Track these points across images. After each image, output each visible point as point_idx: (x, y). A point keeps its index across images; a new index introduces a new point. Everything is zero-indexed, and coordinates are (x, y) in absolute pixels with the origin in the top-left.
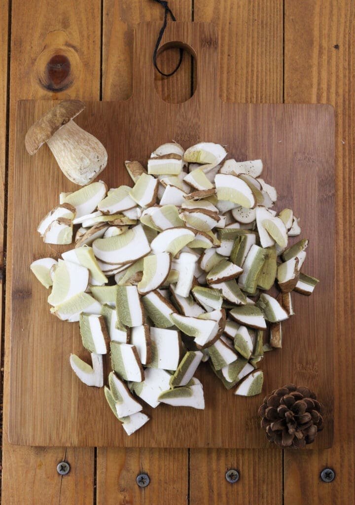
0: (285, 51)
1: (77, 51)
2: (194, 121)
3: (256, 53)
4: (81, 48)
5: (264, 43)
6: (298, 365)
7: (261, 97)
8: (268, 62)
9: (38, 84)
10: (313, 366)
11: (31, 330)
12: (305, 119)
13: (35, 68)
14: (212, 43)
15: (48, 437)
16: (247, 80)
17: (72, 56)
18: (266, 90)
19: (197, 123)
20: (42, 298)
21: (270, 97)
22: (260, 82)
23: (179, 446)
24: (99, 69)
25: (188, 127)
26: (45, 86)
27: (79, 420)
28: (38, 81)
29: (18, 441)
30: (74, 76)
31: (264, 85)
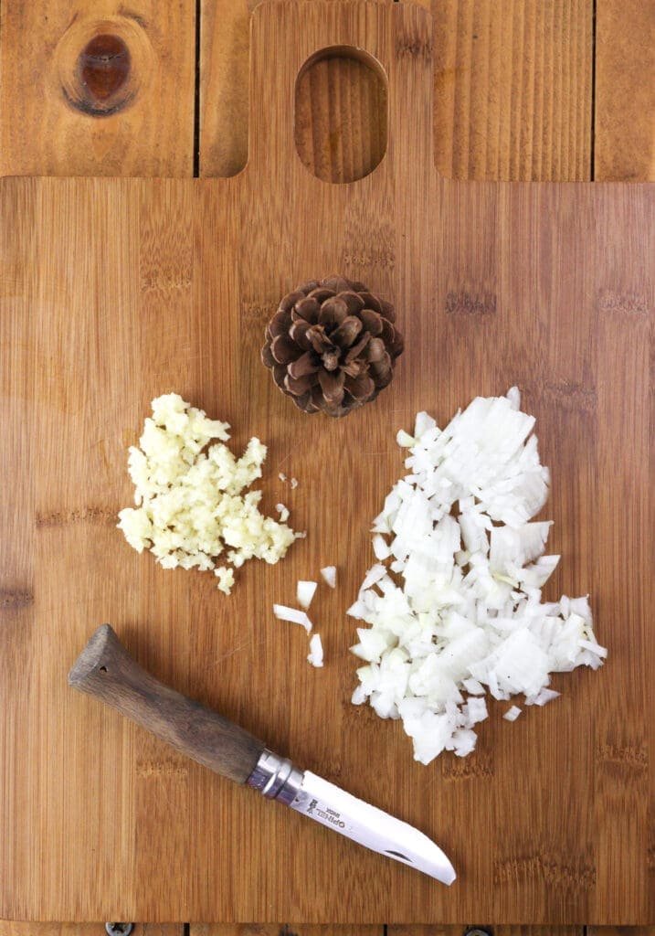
0: (597, 27)
1: (144, 25)
2: (382, 221)
3: (533, 30)
4: (153, 21)
5: (552, 11)
6: (605, 748)
7: (545, 128)
8: (560, 51)
9: (60, 98)
10: (638, 749)
11: (34, 675)
12: (621, 215)
13: (54, 63)
14: (421, 49)
15: (72, 902)
16: (514, 92)
17: (133, 37)
18: (554, 114)
19: (387, 226)
20: (56, 606)
21: (563, 128)
22: (541, 95)
23: (351, 920)
24: (193, 65)
25: (369, 236)
26: (75, 105)
27: (140, 865)
28: (60, 93)
29: (8, 912)
30: (138, 83)
31: (551, 102)
